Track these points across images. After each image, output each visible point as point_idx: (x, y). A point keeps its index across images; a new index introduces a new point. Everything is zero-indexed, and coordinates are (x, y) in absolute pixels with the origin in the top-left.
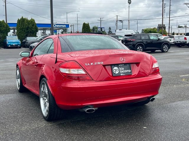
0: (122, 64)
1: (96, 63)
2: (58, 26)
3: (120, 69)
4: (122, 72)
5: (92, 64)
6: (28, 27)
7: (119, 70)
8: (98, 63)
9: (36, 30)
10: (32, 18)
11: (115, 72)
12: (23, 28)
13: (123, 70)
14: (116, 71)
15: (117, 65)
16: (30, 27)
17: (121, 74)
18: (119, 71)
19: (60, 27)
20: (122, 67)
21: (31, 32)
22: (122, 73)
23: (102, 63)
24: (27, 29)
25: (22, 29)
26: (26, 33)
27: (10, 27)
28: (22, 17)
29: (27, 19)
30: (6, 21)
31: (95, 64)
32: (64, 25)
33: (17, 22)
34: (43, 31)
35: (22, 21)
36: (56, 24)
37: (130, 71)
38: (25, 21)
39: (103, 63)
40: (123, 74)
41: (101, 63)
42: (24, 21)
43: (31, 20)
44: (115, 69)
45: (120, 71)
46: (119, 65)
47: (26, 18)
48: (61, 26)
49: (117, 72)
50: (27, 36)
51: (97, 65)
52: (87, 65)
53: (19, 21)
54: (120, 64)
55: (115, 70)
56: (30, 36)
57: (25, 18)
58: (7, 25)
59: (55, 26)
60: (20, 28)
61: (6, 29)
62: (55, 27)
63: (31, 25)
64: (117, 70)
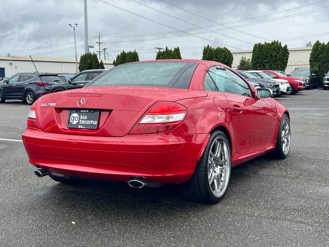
0: (86, 109)
3: (81, 117)
4: (83, 122)
5: (45, 105)
7: (80, 119)
8: (51, 104)
11: (73, 121)
13: (84, 120)
15: (78, 110)
17: (80, 127)
18: (79, 121)
20: (85, 114)
22: (81, 125)
31: (48, 105)
37: (96, 123)
39: (55, 105)
40: (82, 127)
41: (53, 105)
44: (74, 117)
45: (80, 121)
46: (81, 111)
49: (75, 122)
51: (49, 107)
52: (42, 106)
54: (83, 109)
55: (73, 119)
64: (76, 119)
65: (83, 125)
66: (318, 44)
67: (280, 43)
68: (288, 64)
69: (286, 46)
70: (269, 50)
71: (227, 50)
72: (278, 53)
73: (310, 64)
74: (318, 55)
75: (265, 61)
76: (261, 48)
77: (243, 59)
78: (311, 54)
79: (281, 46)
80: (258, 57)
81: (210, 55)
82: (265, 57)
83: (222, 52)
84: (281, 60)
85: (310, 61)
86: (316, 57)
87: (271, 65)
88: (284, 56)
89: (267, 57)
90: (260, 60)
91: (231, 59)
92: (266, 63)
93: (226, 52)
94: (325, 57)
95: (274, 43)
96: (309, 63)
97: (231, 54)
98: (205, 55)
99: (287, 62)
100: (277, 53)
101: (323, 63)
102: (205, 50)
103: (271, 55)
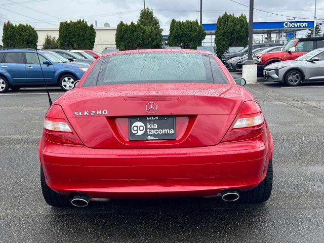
0: (154, 116)
1: (94, 112)
2: (292, 25)
3: (149, 126)
4: (153, 132)
5: (86, 113)
6: (234, 30)
7: (146, 129)
8: (98, 112)
9: (246, 35)
10: (242, 15)
11: (136, 132)
12: (225, 33)
13: (154, 129)
14: (137, 130)
15: (142, 118)
16: (237, 29)
17: (149, 138)
18: (146, 132)
19: (296, 26)
20: (154, 122)
21: (237, 39)
22: (151, 135)
23: (105, 112)
24: (232, 34)
25: (223, 34)
26: (229, 41)
27: (205, 31)
28: (226, 13)
29: (234, 16)
30: (201, 22)
31: (92, 114)
32: (304, 22)
33: (216, 23)
34: (268, 36)
35: (226, 20)
36: (290, 22)
37: (172, 131)
38: (230, 19)
39: (107, 113)
40: (153, 138)
41: (103, 113)
42: (228, 19)
43: (240, 17)
44: (137, 127)
45: (148, 130)
46: (147, 119)
47: (232, 14)
48: (299, 24)
49: (140, 133)
50: (231, 45)
51: (96, 116)
52: (77, 114)
53: (220, 20)
54: (149, 116)
55: (135, 128)
56: (235, 46)
57: (230, 15)
58: (200, 29)
59: (286, 25)
60: (221, 33)
61: (199, 35)
62: (287, 27)
63: (239, 26)
64: (141, 128)
65: (154, 135)
66: (122, 24)
67: (86, 22)
68: (95, 44)
69: (92, 26)
70: (76, 29)
71: (31, 27)
72: (86, 33)
73: (117, 44)
74: (123, 35)
75: (74, 39)
76: (68, 26)
77: (48, 37)
78: (116, 35)
79: (87, 25)
80: (66, 36)
81: (12, 33)
82: (72, 36)
83: (26, 29)
84: (89, 39)
85: (116, 41)
86: (122, 37)
87: (79, 45)
88: (91, 35)
89: (75, 36)
90: (68, 39)
91: (36, 37)
92: (73, 42)
93: (31, 30)
94: (129, 38)
95: (79, 22)
96: (115, 43)
97: (35, 31)
98: (6, 32)
99: (94, 42)
100: (84, 32)
101: (128, 43)
102: (5, 26)
103: (79, 34)
